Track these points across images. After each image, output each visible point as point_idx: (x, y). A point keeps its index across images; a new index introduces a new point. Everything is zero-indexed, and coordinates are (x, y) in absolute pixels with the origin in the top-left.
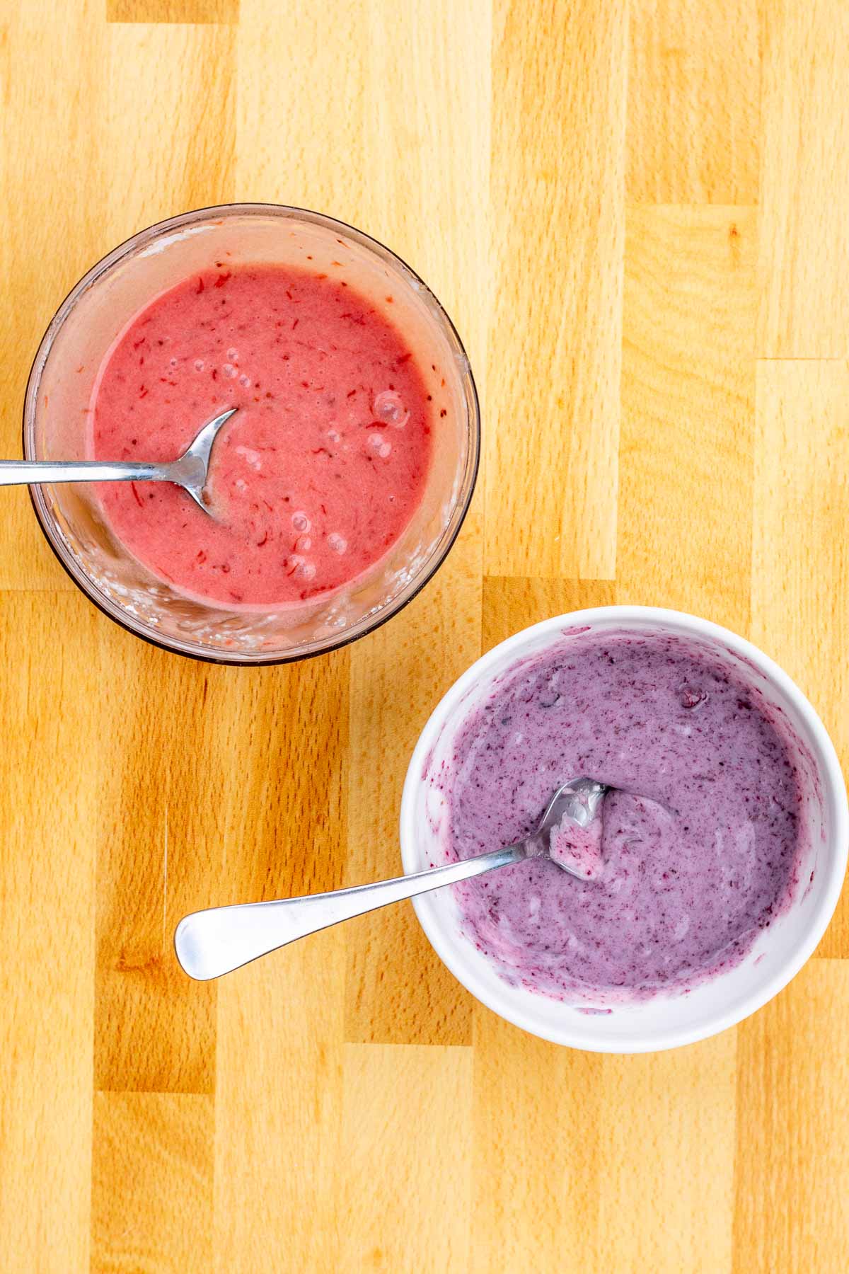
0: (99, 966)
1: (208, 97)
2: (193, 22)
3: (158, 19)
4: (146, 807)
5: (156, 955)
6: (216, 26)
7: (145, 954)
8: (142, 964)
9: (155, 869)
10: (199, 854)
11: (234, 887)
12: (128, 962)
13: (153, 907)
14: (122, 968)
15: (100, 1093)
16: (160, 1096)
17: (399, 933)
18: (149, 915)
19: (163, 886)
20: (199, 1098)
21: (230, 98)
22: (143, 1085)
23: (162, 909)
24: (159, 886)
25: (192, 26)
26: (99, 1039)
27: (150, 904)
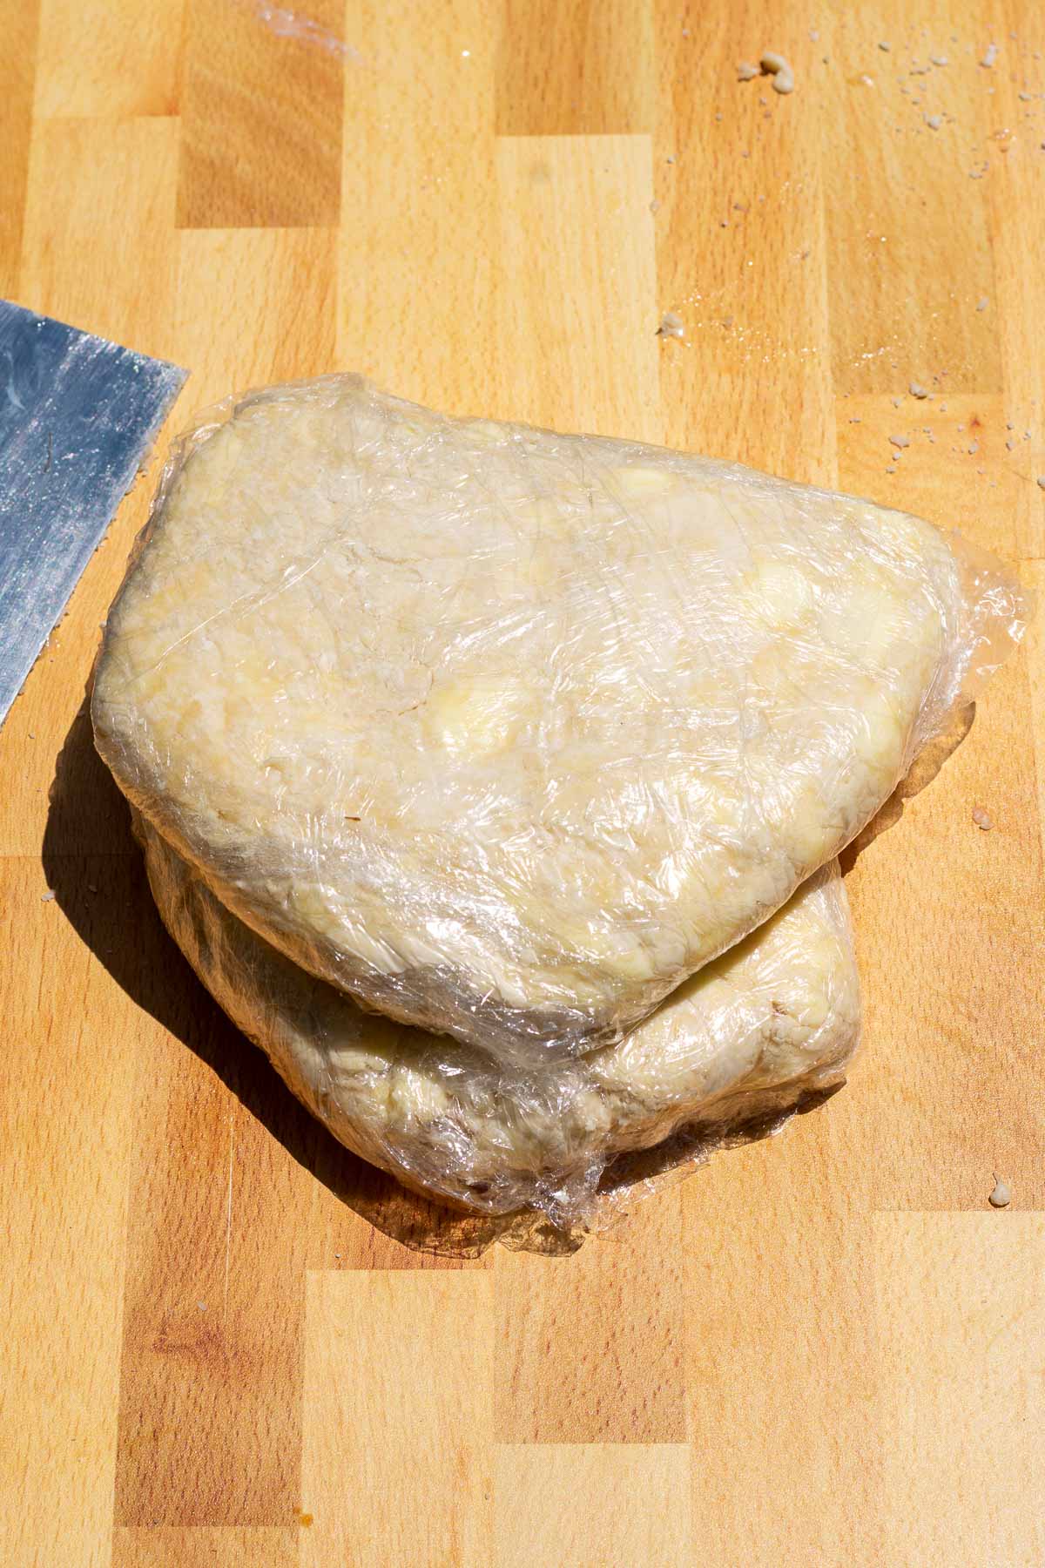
0: (128, 1344)
1: (301, 301)
2: (283, 225)
3: (238, 223)
4: (202, 1127)
5: (212, 1328)
6: (311, 230)
7: (197, 1327)
8: (193, 1342)
9: (215, 1208)
10: (279, 1186)
11: (329, 1231)
12: (171, 1339)
13: (210, 1262)
14: (161, 1347)
15: (124, 1530)
16: (216, 1533)
17: (572, 1286)
18: (205, 1272)
19: (225, 1233)
20: (276, 1533)
21: (328, 301)
22: (188, 1518)
23: (223, 1264)
24: (220, 1233)
25: (282, 231)
26: (126, 1449)
27: (205, 1257)
